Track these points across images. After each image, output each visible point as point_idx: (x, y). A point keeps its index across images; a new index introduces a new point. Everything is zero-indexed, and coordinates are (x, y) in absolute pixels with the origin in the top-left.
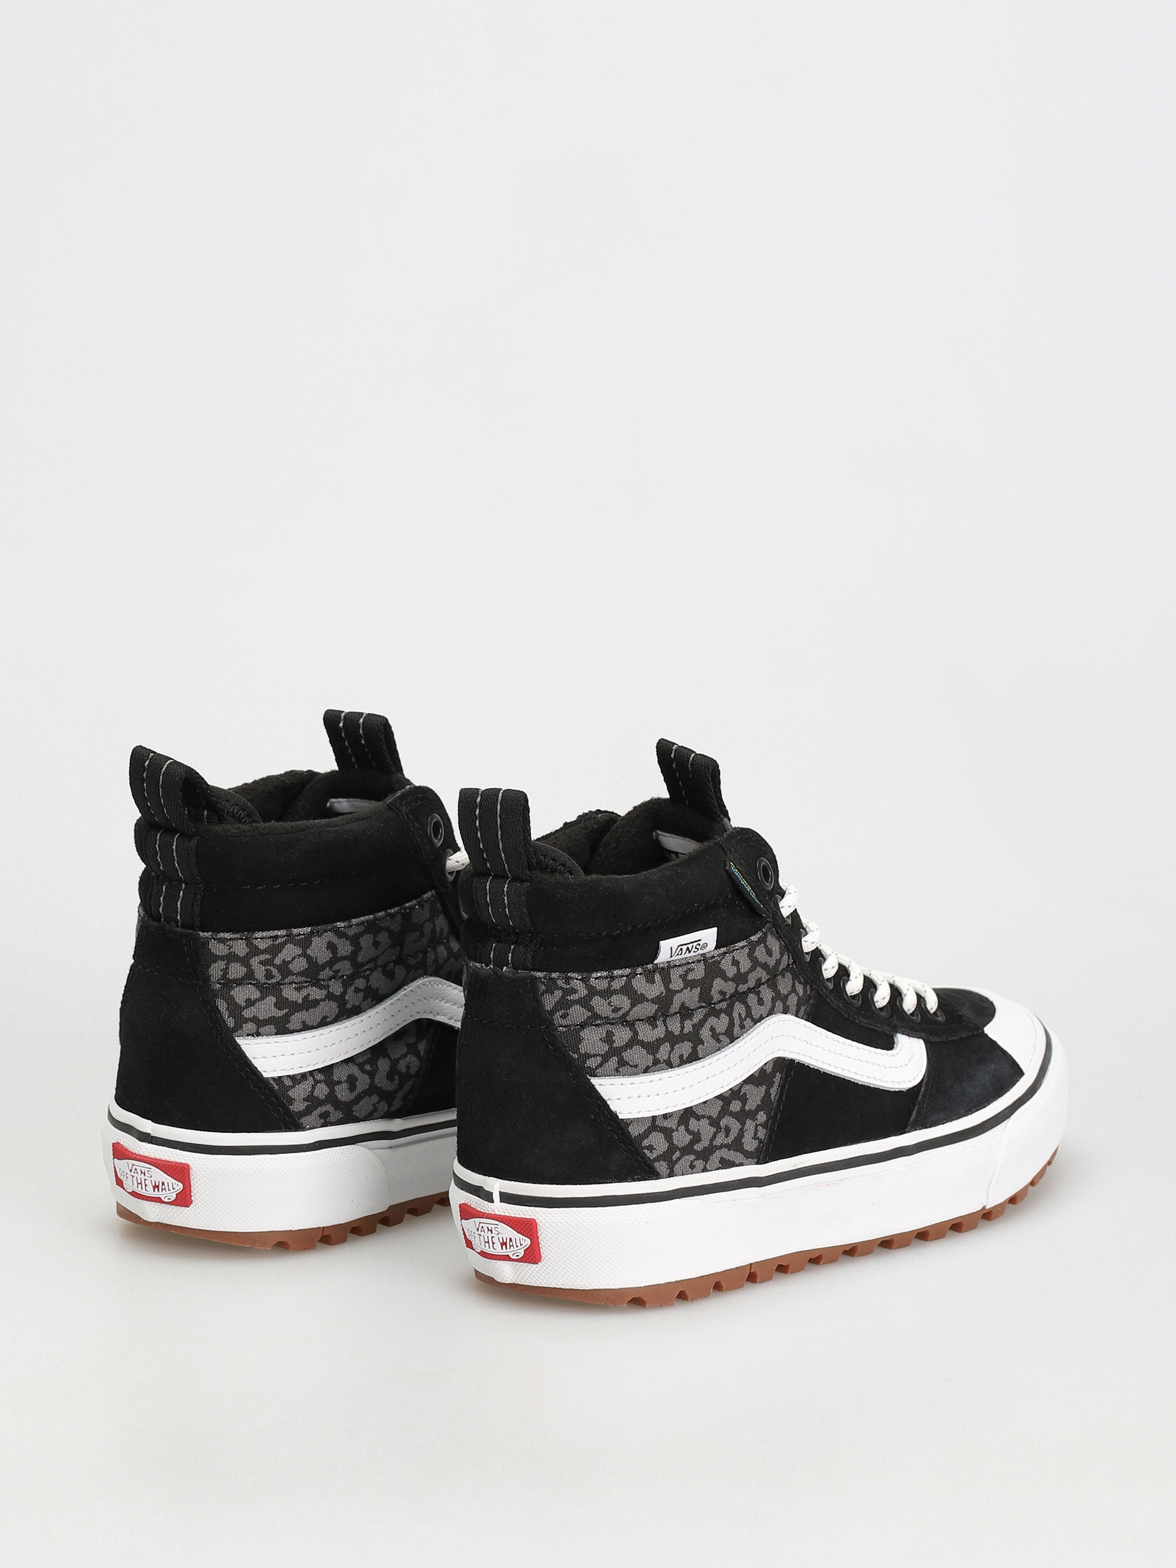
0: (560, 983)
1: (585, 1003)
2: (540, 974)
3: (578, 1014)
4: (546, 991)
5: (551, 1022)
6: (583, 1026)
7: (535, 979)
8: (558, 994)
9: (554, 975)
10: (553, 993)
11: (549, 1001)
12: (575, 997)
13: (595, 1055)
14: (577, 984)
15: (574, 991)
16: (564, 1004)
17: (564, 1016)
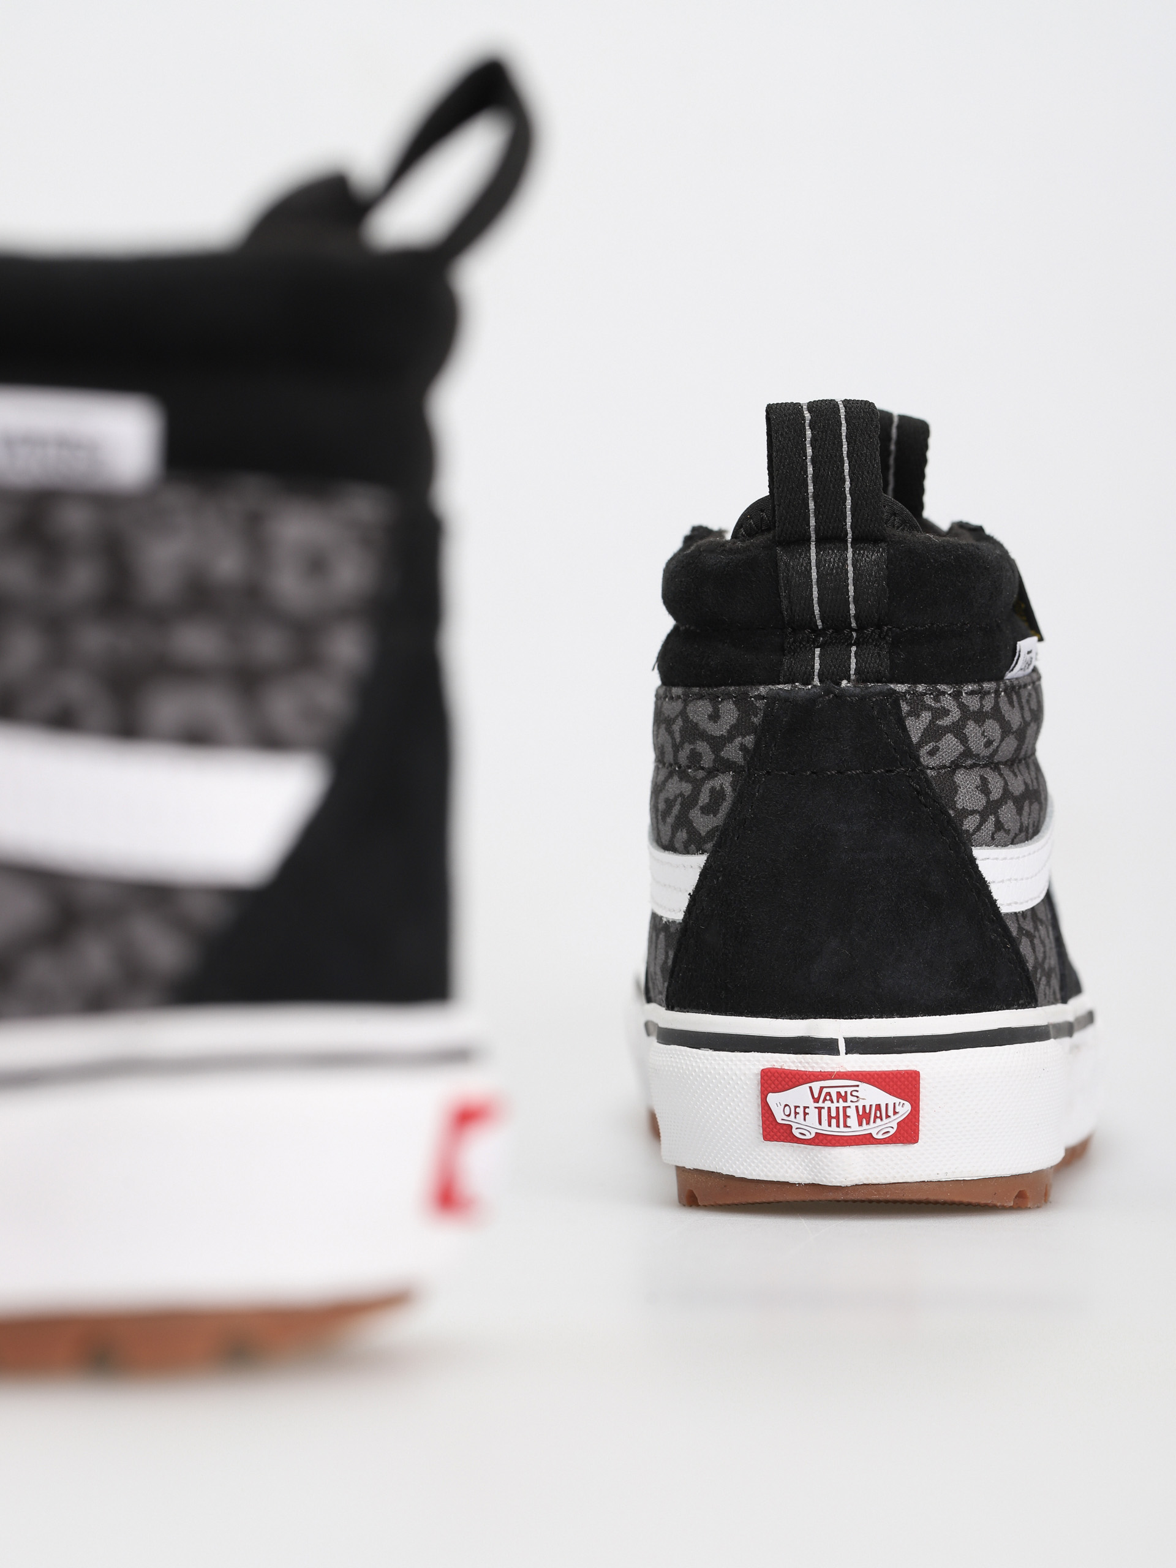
0: (929, 700)
1: (957, 729)
2: (901, 688)
3: (950, 746)
4: (910, 714)
5: (917, 759)
6: (956, 766)
7: (896, 697)
8: (926, 716)
9: (921, 688)
10: (918, 716)
11: (916, 727)
12: (946, 721)
13: (973, 812)
14: (948, 702)
15: (946, 712)
16: (933, 733)
17: (932, 753)
